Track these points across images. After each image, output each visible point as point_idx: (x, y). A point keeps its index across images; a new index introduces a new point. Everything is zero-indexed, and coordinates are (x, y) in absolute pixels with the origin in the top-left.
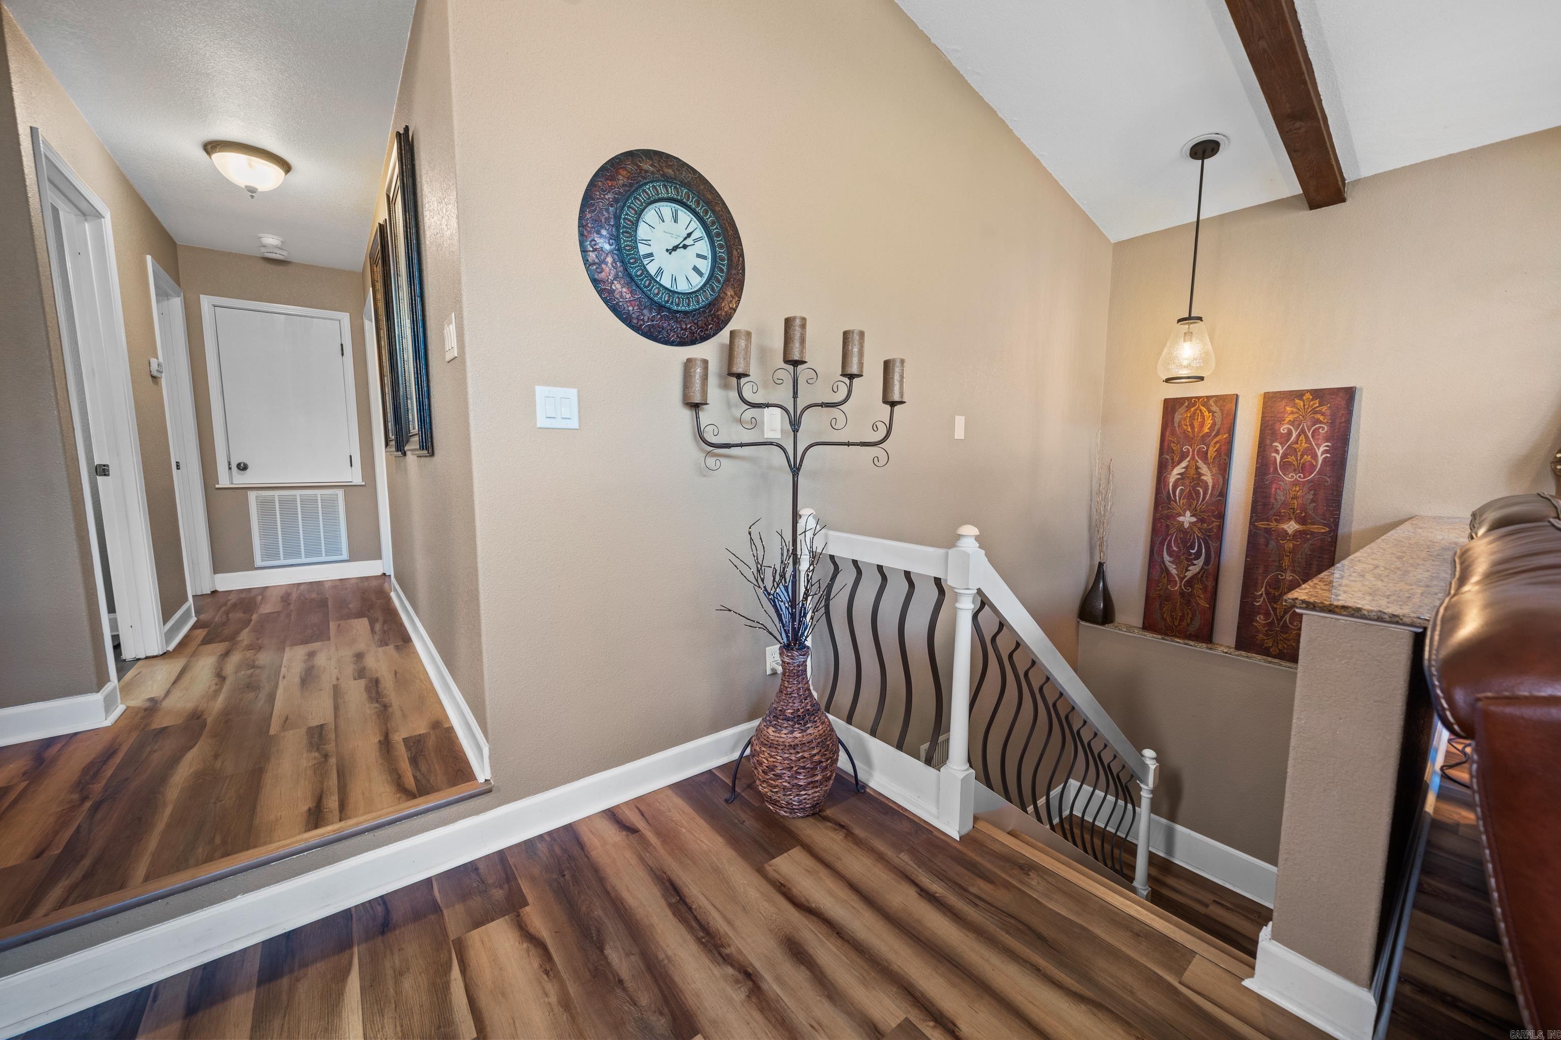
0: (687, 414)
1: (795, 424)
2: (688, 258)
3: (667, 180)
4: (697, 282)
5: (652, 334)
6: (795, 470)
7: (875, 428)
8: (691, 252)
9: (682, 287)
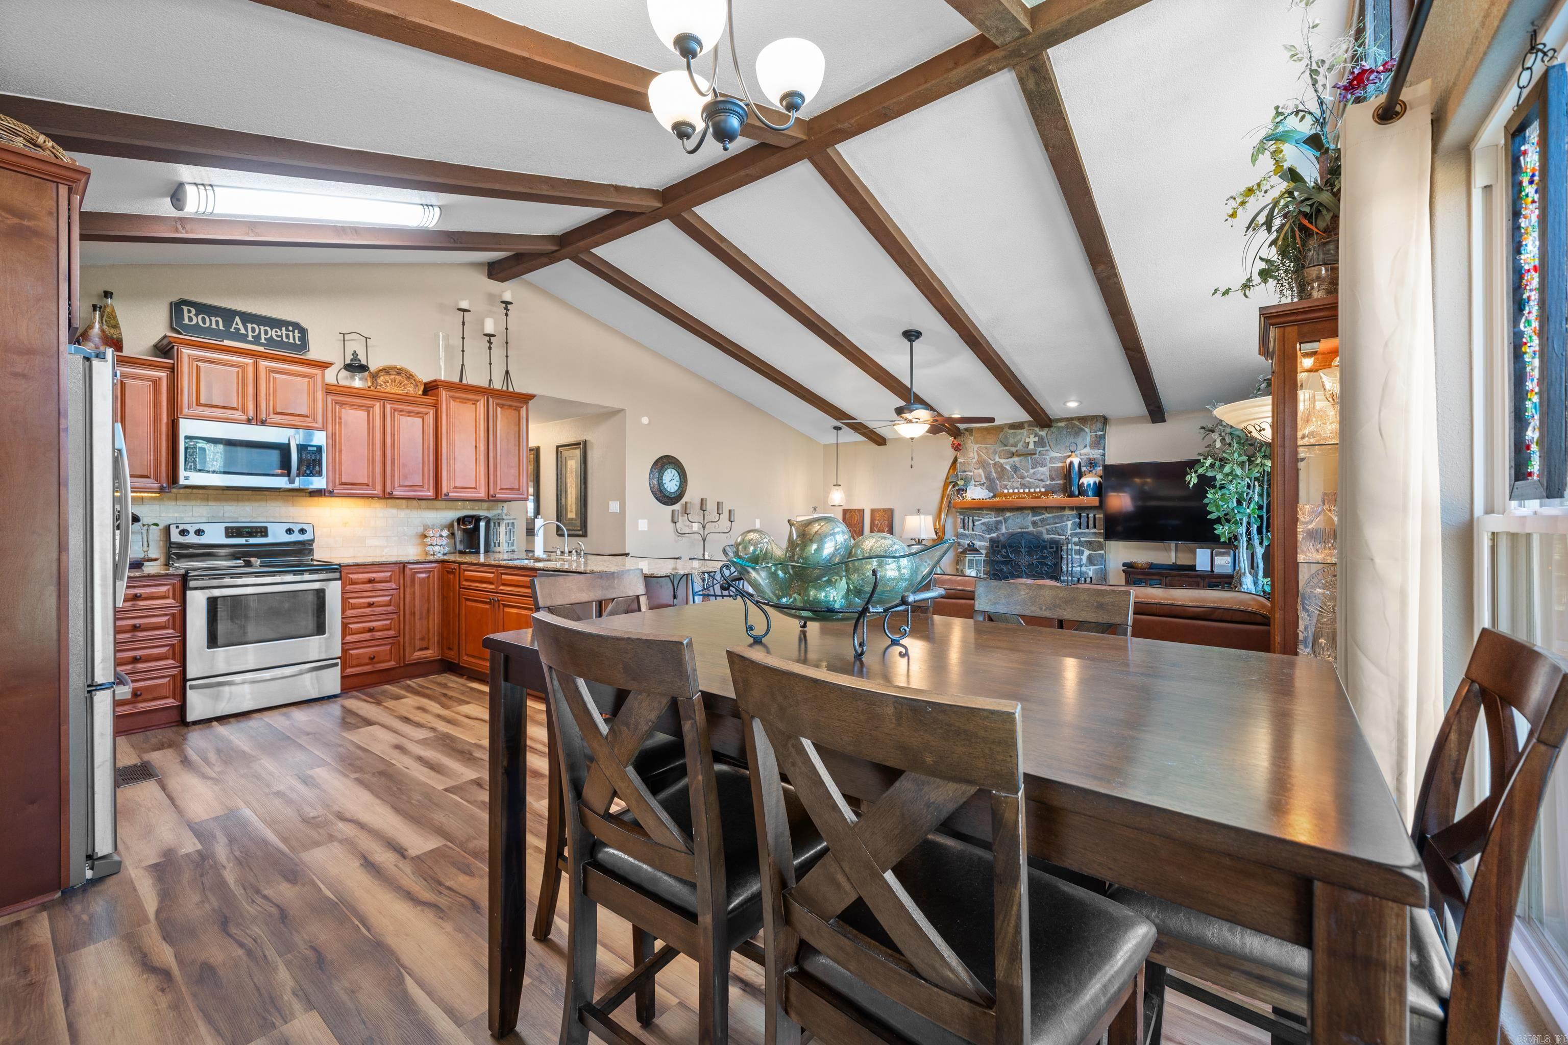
0: (672, 525)
1: (704, 527)
2: (674, 482)
3: (670, 463)
4: (676, 488)
5: (664, 503)
6: (704, 540)
7: (727, 528)
8: (674, 481)
9: (673, 491)
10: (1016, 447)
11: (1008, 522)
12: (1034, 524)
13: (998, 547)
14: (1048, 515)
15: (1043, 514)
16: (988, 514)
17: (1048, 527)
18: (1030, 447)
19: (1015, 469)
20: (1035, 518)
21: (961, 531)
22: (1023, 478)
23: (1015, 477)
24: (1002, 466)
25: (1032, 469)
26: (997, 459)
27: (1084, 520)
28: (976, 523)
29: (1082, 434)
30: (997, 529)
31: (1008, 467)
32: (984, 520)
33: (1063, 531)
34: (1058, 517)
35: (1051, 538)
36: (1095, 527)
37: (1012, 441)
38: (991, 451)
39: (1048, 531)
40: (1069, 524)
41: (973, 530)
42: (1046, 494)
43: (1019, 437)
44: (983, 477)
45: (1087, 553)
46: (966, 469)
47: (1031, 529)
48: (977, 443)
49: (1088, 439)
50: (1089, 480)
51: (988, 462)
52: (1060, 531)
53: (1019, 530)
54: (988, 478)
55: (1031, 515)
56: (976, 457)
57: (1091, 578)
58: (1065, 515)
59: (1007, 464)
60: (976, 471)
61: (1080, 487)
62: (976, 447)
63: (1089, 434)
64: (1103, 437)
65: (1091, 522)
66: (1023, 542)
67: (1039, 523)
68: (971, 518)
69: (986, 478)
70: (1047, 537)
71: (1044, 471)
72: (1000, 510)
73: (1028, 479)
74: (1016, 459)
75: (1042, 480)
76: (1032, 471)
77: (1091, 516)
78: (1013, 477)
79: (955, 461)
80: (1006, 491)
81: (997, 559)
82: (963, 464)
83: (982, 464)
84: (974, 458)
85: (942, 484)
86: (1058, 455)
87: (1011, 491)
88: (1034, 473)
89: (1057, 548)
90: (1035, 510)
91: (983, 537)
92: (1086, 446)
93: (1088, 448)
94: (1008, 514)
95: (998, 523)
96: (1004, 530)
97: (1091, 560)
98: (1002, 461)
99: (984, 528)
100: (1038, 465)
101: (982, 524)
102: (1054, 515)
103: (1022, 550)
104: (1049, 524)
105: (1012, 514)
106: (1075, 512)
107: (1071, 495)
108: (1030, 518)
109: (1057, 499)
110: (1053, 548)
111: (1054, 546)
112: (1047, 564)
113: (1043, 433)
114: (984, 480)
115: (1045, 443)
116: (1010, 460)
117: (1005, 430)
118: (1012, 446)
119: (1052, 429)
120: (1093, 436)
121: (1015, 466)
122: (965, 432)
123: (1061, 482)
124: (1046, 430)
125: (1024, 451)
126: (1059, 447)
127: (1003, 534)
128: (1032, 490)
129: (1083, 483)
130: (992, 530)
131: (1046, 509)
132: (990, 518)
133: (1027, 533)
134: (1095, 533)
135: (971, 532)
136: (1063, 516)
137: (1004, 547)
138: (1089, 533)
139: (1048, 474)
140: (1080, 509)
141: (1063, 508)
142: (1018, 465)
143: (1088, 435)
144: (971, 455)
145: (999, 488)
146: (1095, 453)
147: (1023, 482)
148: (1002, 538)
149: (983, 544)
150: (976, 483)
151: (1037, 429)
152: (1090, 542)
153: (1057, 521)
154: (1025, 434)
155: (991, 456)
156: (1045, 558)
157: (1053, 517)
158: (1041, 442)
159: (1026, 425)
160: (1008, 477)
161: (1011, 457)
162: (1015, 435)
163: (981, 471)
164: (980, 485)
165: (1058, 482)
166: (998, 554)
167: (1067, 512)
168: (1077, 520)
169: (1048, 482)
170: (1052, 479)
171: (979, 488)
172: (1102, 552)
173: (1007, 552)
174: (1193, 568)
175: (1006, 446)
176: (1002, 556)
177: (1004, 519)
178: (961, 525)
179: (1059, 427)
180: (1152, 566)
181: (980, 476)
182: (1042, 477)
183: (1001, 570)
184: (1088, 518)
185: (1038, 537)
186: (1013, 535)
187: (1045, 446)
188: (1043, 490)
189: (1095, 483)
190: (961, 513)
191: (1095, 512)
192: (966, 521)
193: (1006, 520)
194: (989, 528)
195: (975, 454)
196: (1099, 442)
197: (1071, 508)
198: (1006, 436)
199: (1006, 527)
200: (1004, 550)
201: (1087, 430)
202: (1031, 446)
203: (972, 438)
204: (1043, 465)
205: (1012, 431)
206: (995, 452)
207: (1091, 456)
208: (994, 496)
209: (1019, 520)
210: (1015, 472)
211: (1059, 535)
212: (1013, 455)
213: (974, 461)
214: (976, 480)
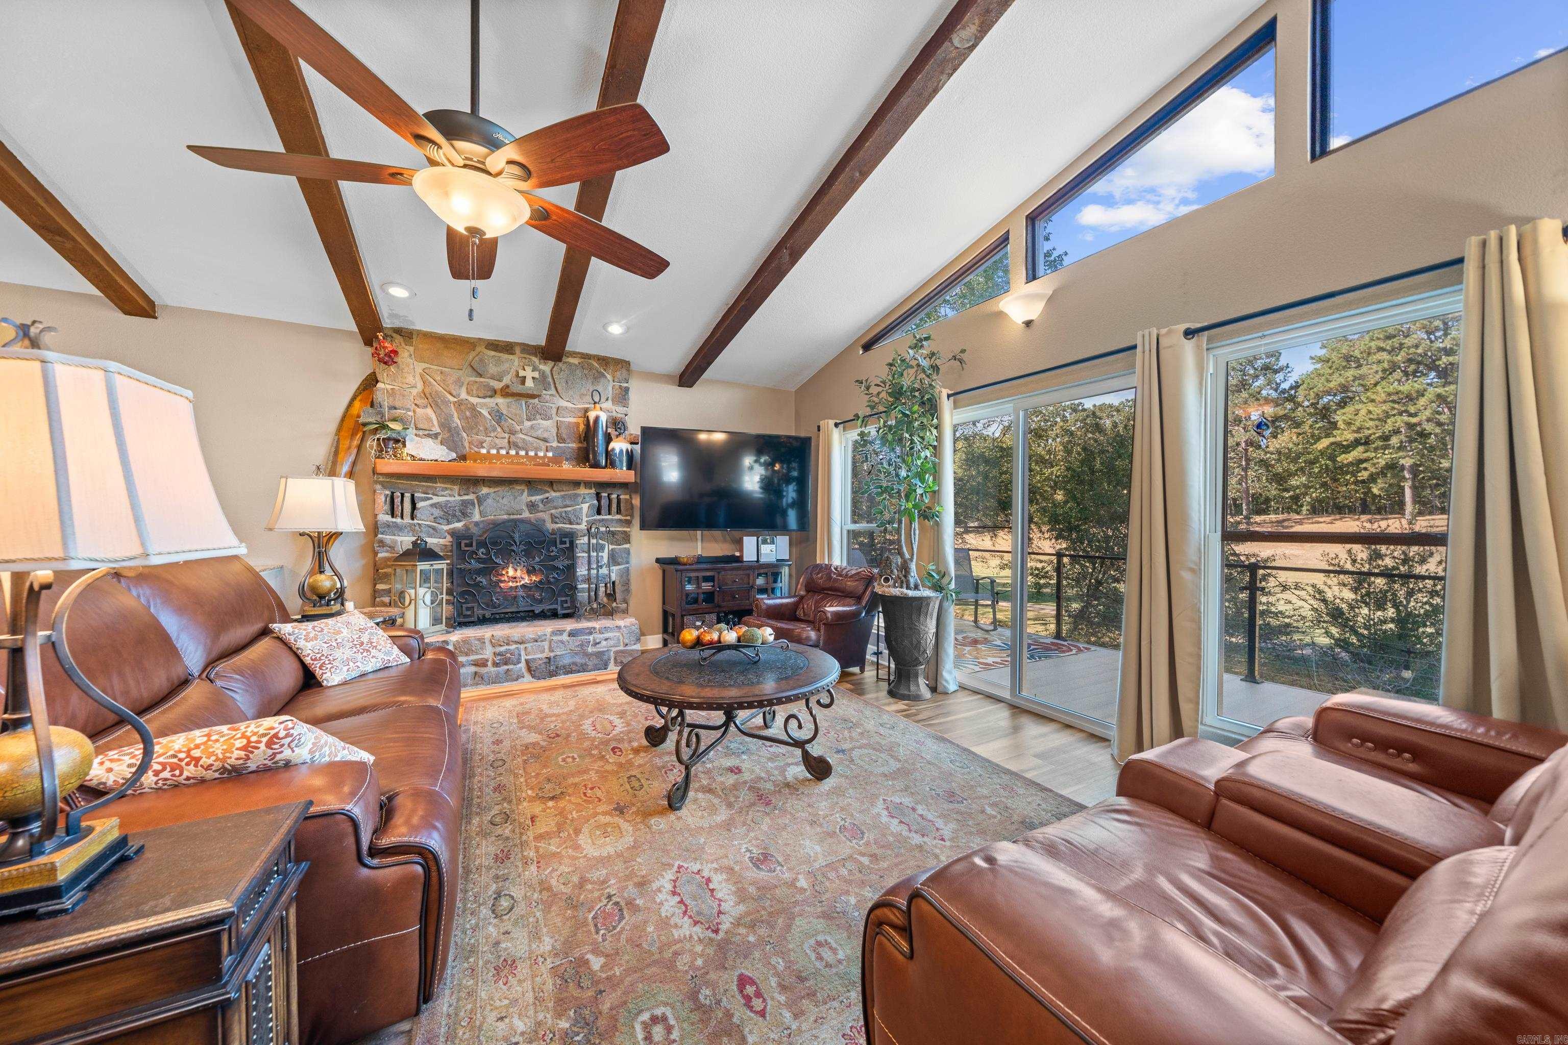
10: (500, 380)
11: (485, 504)
12: (532, 506)
13: (471, 545)
14: (554, 494)
15: (548, 492)
16: (446, 489)
17: (553, 511)
18: (527, 384)
19: (498, 416)
20: (533, 498)
21: (384, 518)
22: (512, 432)
23: (499, 429)
24: (473, 408)
25: (529, 420)
26: (464, 395)
27: (604, 502)
28: (420, 505)
29: (602, 380)
30: (464, 514)
31: (485, 412)
32: (436, 499)
33: (577, 517)
34: (570, 497)
35: (559, 529)
36: (619, 512)
37: (493, 369)
38: (450, 380)
39: (553, 517)
40: (585, 507)
41: (412, 519)
42: (556, 460)
43: (507, 365)
44: (435, 423)
45: (608, 547)
46: (397, 404)
47: (526, 515)
48: (422, 360)
49: (610, 388)
50: (619, 446)
51: (445, 397)
52: (573, 518)
53: (505, 517)
54: (445, 425)
55: (526, 493)
56: (420, 386)
57: (614, 583)
58: (579, 495)
59: (485, 406)
60: (418, 410)
61: (608, 453)
62: (420, 367)
63: (611, 383)
64: (627, 390)
65: (614, 506)
66: (517, 536)
67: (541, 505)
68: (408, 496)
69: (442, 425)
70: (550, 526)
71: (546, 427)
72: (471, 482)
73: (521, 436)
74: (500, 400)
75: (545, 440)
76: (528, 424)
77: (614, 496)
78: (495, 430)
79: (371, 382)
80: (484, 451)
81: (469, 567)
82: (392, 393)
83: (431, 399)
84: (414, 387)
85: (333, 427)
86: (570, 405)
87: (494, 452)
88: (532, 427)
89: (572, 543)
90: (531, 484)
91: (434, 529)
92: (607, 400)
93: (610, 402)
94: (485, 490)
95: (465, 504)
96: (477, 517)
97: (614, 559)
98: (474, 400)
99: (437, 512)
100: (538, 416)
101: (433, 506)
102: (563, 493)
103: (514, 548)
104: (556, 508)
105: (492, 490)
106: (593, 491)
107: (596, 465)
108: (526, 497)
109: (568, 469)
110: (565, 543)
111: (567, 540)
112: (558, 568)
113: (546, 367)
114: (436, 429)
115: (549, 384)
116: (488, 400)
117: (478, 349)
118: (492, 378)
119: (560, 364)
120: (617, 387)
121: (498, 411)
122: (394, 335)
123: (574, 445)
124: (551, 364)
125: (517, 388)
126: (571, 392)
127: (477, 524)
128: (532, 453)
129: (613, 450)
130: (454, 516)
131: (551, 483)
132: (451, 496)
133: (522, 521)
134: (620, 520)
135: (407, 520)
136: (577, 495)
137: (483, 544)
138: (612, 520)
139: (554, 431)
140: (601, 486)
141: (576, 484)
142: (505, 412)
143: (608, 386)
144: (410, 379)
145: (466, 444)
146: (618, 411)
147: (513, 438)
148: (474, 530)
149: (442, 541)
150: (421, 433)
151: (535, 360)
152: (613, 534)
153: (568, 502)
154: (516, 363)
155: (452, 388)
156: (555, 558)
157: (563, 497)
158: (542, 380)
159: (518, 350)
160: (486, 429)
161: (491, 397)
162: (499, 362)
163: (429, 411)
164: (429, 436)
165: (570, 445)
166: (471, 557)
167: (582, 491)
168: (596, 502)
169: (555, 444)
170: (560, 439)
171: (430, 441)
172: (627, 546)
173: (488, 553)
174: (739, 559)
175: (481, 376)
176: (479, 560)
177: (478, 498)
178: (387, 507)
179: (570, 364)
180: (700, 560)
181: (429, 420)
182: (545, 435)
183: (477, 585)
184: (610, 500)
185: (537, 528)
186: (496, 525)
187: (550, 389)
188: (550, 454)
189: (627, 450)
190: (384, 486)
191: (619, 492)
192: (397, 501)
193: (480, 501)
194: (448, 513)
195: (418, 378)
196: (622, 396)
197: (588, 484)
198: (481, 360)
199: (480, 512)
200: (482, 550)
201: (609, 377)
202: (529, 383)
203: (411, 349)
204: (547, 418)
205: (493, 353)
206: (459, 383)
207: (614, 414)
208: (463, 458)
209: (505, 501)
210: (498, 423)
211: (571, 523)
212: (494, 393)
213: (414, 392)
214: (420, 426)
